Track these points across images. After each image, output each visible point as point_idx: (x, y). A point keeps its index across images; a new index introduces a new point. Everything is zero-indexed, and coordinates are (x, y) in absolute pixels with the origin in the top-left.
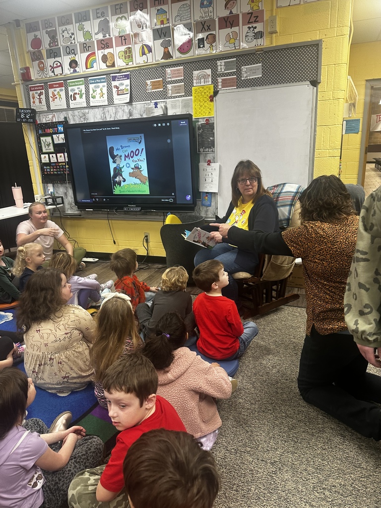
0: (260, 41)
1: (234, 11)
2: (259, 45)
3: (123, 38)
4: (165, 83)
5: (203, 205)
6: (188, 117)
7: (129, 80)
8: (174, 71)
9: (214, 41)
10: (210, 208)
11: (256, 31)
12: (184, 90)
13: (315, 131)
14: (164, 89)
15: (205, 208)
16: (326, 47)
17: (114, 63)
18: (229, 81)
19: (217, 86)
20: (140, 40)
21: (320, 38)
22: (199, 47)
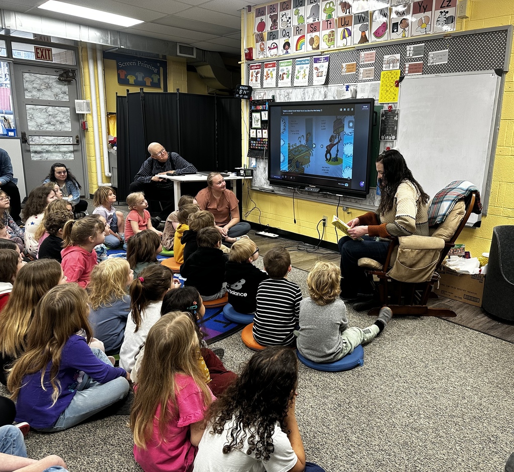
3: (329, 22)
4: (358, 66)
6: (370, 102)
7: (328, 62)
8: (367, 54)
9: (407, 25)
12: (374, 74)
13: (497, 125)
14: (356, 72)
17: (319, 45)
18: (416, 67)
19: (404, 71)
21: (511, 24)
22: (393, 32)
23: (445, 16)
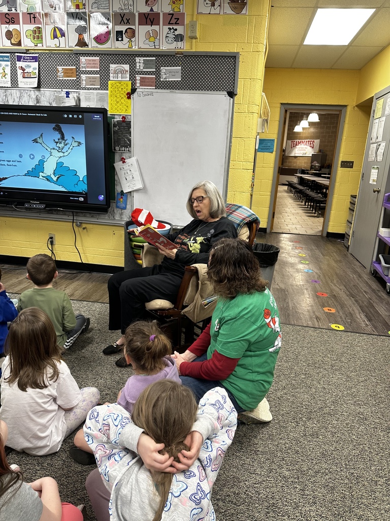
0: (180, 44)
1: (155, 9)
2: (179, 48)
3: (32, 16)
4: (78, 72)
5: (117, 207)
6: (103, 112)
7: (38, 63)
8: (90, 60)
9: (134, 36)
10: (125, 211)
11: (176, 33)
12: (100, 83)
13: (231, 142)
14: (77, 78)
15: (120, 211)
16: (243, 60)
17: (20, 41)
18: (147, 80)
19: (135, 83)
20: (52, 22)
21: (238, 51)
22: (117, 40)
23: (174, 33)
